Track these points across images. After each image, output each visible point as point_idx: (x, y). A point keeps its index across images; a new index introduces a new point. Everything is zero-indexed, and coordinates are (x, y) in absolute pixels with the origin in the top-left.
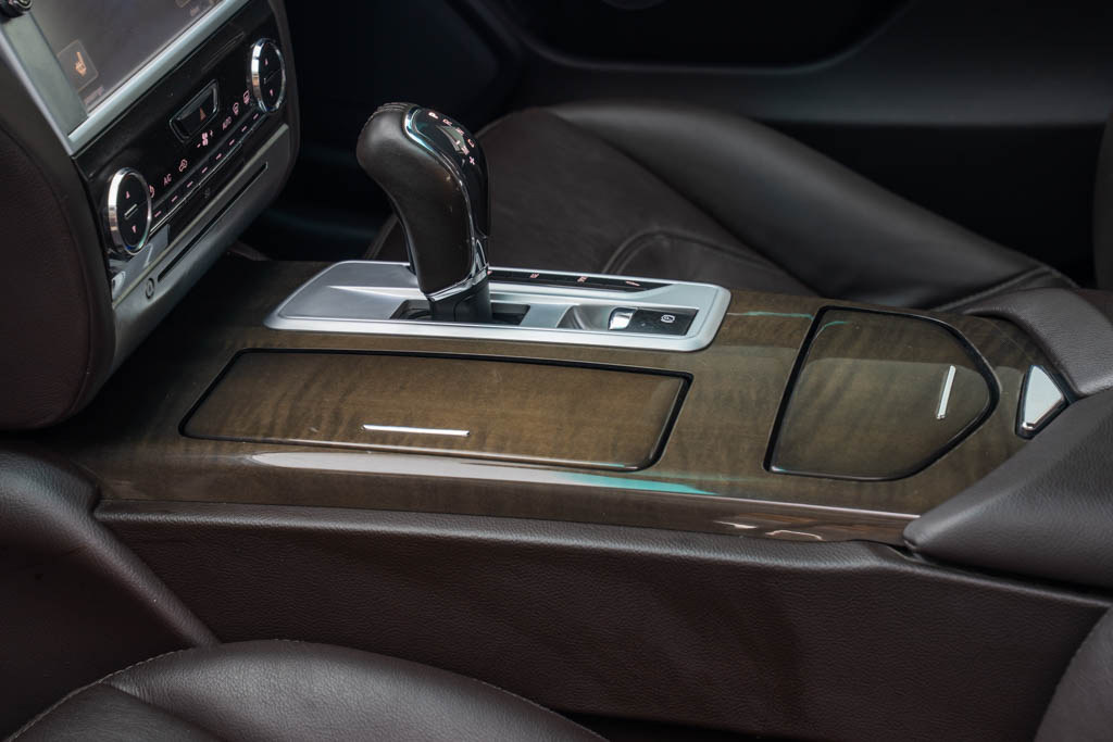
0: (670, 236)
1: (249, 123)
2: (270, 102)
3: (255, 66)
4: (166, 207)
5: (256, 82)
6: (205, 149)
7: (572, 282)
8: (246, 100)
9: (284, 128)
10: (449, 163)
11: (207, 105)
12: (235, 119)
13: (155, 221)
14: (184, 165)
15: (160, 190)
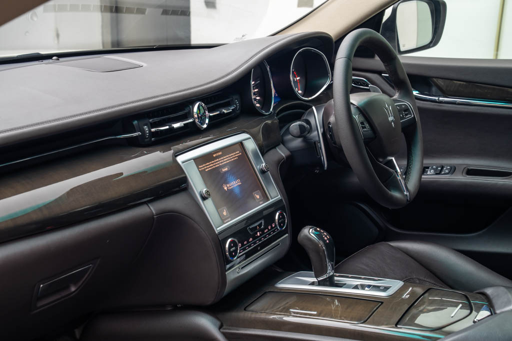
0: (419, 280)
1: (274, 231)
2: (281, 227)
3: (277, 218)
4: (244, 249)
5: (277, 221)
6: (259, 237)
7: (360, 278)
8: (273, 226)
9: (287, 235)
10: (321, 243)
11: (260, 225)
12: (269, 230)
13: (240, 253)
14: (251, 239)
15: (243, 245)
